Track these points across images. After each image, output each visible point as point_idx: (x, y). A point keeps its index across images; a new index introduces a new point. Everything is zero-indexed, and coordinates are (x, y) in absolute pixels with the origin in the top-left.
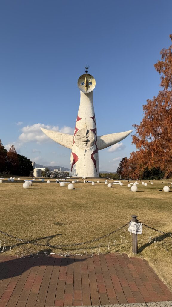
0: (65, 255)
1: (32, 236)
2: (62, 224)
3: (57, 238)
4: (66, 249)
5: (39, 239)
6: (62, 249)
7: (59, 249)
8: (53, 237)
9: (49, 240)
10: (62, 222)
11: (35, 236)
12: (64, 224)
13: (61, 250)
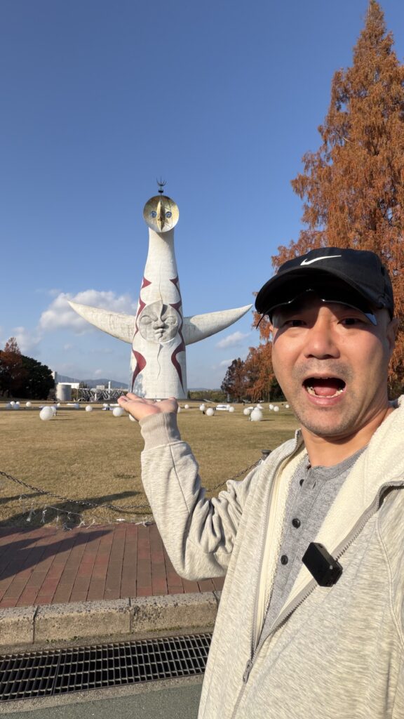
0: (144, 523)
1: (77, 495)
2: (129, 477)
4: (144, 514)
5: (91, 501)
6: (136, 513)
7: (131, 513)
8: (116, 496)
9: (111, 501)
10: (129, 474)
11: (83, 496)
13: (134, 516)
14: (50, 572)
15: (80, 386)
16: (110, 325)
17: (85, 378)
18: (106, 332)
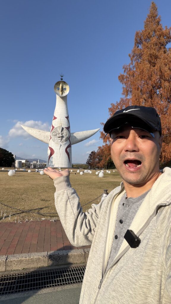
0: (53, 220)
1: (24, 208)
2: (47, 201)
3: (45, 209)
4: (53, 216)
5: (30, 210)
6: (50, 216)
7: (48, 216)
8: (41, 209)
9: (39, 211)
10: (47, 199)
11: (27, 208)
12: (49, 200)
13: (49, 217)
14: (13, 241)
15: (26, 161)
16: (39, 135)
17: (28, 158)
18: (37, 139)
